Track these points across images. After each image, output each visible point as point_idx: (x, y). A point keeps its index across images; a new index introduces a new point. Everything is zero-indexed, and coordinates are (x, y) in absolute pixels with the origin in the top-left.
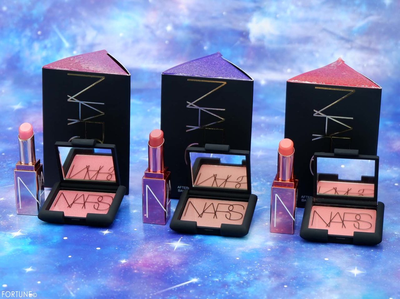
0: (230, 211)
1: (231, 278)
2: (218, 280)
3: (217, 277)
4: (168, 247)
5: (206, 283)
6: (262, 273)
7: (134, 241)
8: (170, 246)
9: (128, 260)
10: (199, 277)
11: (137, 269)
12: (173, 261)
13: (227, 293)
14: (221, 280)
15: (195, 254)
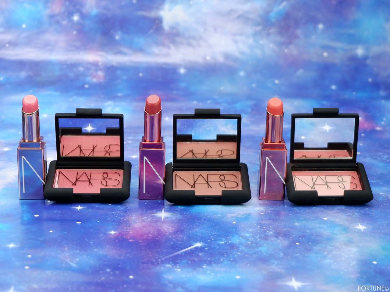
0: (223, 180)
1: (235, 240)
2: (223, 243)
3: (221, 240)
4: (154, 217)
5: (213, 246)
6: (266, 234)
7: (114, 214)
8: (156, 216)
9: (117, 231)
10: (201, 242)
11: (131, 238)
12: (166, 229)
13: (239, 253)
14: (227, 242)
15: (187, 221)
